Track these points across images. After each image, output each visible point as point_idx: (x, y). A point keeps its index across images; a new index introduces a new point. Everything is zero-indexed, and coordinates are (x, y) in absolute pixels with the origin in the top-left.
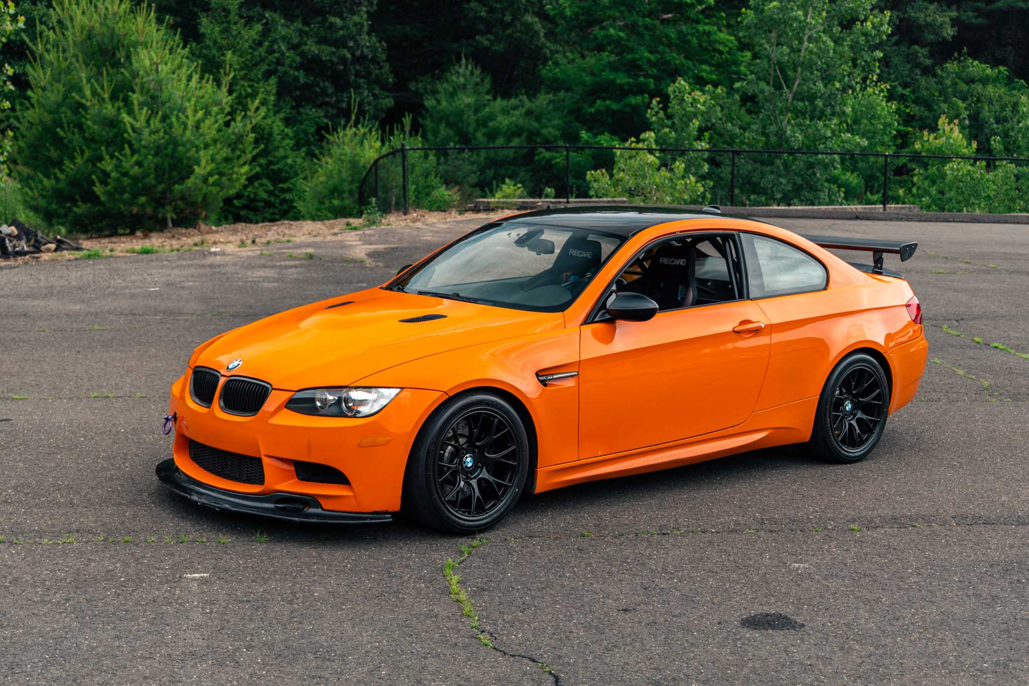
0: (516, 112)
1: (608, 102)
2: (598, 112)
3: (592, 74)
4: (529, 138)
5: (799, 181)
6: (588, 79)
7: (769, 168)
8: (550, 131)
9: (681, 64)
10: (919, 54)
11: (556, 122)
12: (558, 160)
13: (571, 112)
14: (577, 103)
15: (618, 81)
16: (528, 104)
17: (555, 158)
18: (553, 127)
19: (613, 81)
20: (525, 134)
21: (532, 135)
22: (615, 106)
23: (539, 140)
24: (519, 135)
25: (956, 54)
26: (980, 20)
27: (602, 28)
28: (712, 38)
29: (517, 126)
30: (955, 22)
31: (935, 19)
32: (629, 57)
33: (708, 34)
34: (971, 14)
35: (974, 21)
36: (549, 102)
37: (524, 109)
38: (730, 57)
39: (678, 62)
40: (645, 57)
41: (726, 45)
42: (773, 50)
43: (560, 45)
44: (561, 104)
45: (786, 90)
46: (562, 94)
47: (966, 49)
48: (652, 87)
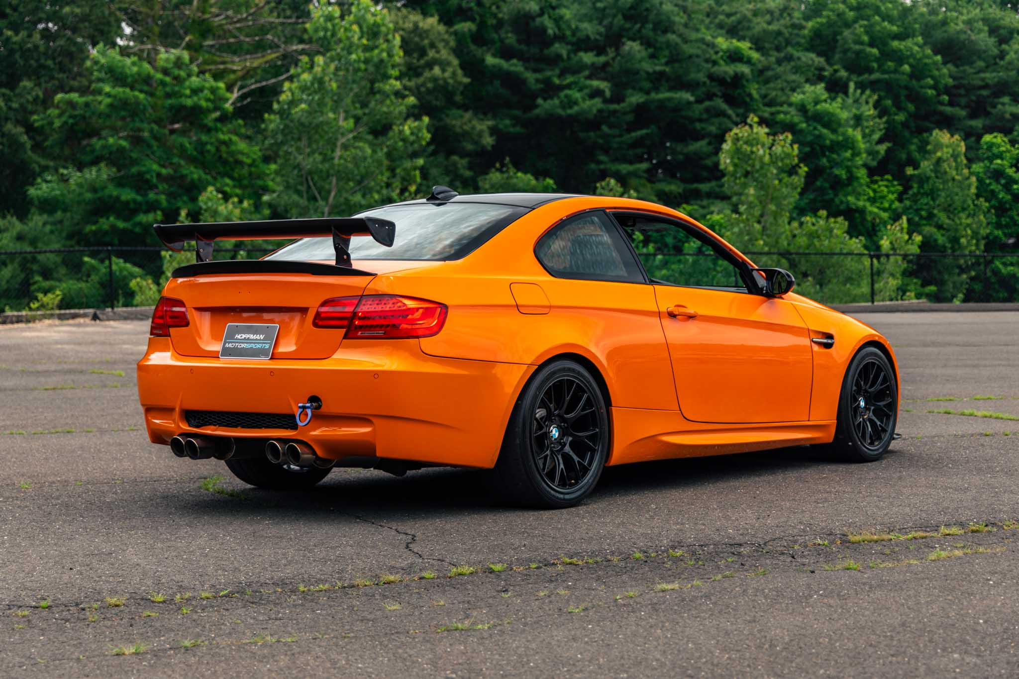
1: (112, 220)
3: (94, 190)
4: (22, 265)
6: (88, 197)
8: (49, 257)
9: (200, 179)
10: (459, 166)
11: (56, 246)
13: (70, 237)
14: (78, 224)
15: (123, 198)
16: (18, 226)
19: (118, 198)
20: (18, 260)
21: (26, 261)
22: (121, 225)
23: (35, 267)
24: (11, 262)
25: (498, 165)
26: (518, 129)
27: (100, 138)
28: (233, 148)
30: (493, 131)
31: (473, 128)
32: (134, 170)
33: (227, 144)
34: (507, 122)
35: (512, 130)
36: (45, 224)
37: (14, 233)
38: (253, 169)
39: (195, 176)
40: (155, 171)
41: (248, 156)
42: (303, 159)
43: (51, 160)
44: (59, 226)
45: (321, 203)
46: (59, 215)
47: (507, 159)
48: (164, 204)
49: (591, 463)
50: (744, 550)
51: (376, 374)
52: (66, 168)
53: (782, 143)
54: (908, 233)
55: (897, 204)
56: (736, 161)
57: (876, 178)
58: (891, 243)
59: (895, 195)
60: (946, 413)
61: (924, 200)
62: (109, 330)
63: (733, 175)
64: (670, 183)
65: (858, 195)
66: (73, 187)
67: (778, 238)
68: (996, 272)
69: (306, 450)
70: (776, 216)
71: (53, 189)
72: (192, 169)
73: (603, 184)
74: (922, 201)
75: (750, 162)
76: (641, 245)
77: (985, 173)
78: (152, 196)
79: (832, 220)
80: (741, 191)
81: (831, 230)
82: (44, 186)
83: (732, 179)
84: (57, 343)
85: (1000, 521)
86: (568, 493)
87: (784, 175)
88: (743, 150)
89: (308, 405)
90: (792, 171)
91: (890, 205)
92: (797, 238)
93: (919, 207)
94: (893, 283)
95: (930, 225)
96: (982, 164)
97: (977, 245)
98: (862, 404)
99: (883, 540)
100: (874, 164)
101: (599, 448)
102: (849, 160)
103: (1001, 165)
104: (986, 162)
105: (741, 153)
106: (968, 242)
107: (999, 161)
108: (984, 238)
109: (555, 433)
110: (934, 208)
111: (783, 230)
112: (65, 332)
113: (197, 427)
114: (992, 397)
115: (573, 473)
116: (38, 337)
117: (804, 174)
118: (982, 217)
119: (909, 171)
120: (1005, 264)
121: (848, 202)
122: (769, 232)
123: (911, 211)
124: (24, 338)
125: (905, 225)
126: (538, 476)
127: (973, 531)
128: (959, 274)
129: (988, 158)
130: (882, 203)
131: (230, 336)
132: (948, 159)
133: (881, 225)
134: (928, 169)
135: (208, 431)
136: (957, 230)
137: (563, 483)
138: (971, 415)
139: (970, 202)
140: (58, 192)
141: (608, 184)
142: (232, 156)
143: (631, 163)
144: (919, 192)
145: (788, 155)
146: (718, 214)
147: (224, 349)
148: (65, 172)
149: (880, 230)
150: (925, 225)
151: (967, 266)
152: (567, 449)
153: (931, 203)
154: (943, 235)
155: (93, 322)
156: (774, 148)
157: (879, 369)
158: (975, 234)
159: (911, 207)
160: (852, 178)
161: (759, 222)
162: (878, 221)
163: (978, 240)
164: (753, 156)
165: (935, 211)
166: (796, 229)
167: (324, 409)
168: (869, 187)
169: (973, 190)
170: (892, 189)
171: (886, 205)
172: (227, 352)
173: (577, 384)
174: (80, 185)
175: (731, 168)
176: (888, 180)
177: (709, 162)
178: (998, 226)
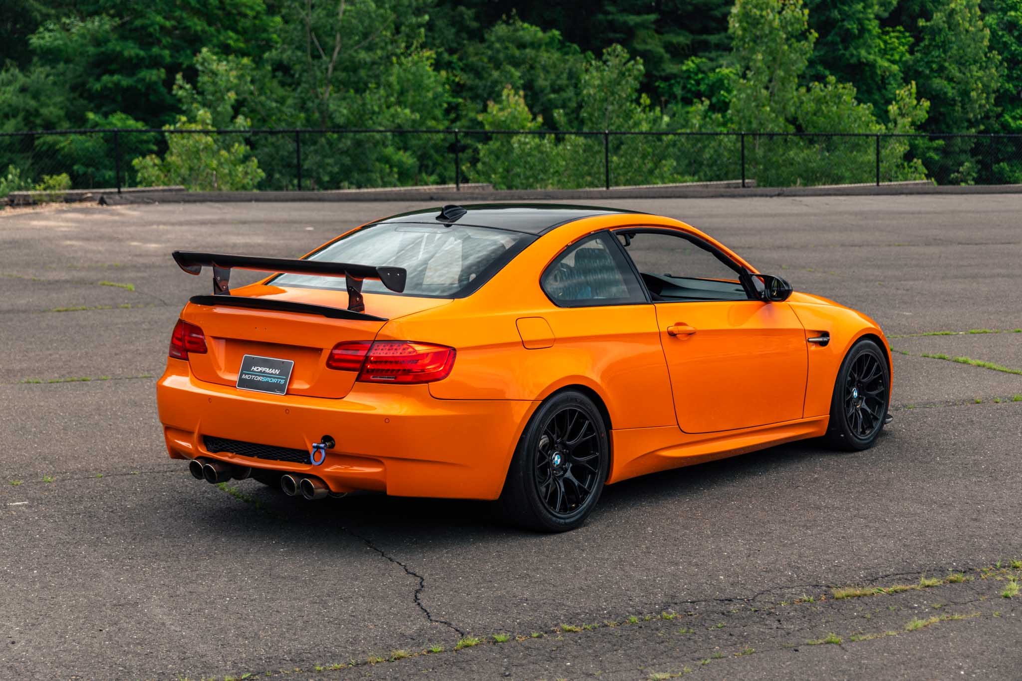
0: (10, 89)
1: (116, 78)
2: (105, 88)
3: (97, 43)
4: (26, 119)
5: (347, 161)
6: (91, 50)
7: (312, 148)
8: (51, 111)
9: (203, 31)
10: (466, 16)
11: (59, 99)
12: (62, 145)
13: (73, 89)
14: (80, 76)
15: (126, 53)
16: (21, 79)
17: (60, 142)
18: (55, 105)
19: (121, 53)
20: (21, 115)
21: (30, 116)
22: (125, 82)
23: (38, 121)
24: (14, 116)
25: (504, 17)
29: (10, 106)
32: (139, 23)
36: (48, 76)
37: (17, 85)
38: (257, 22)
39: (199, 28)
40: (158, 24)
41: (252, 8)
42: (307, 15)
43: (53, 8)
44: (61, 78)
45: (325, 58)
46: (61, 66)
47: (514, 11)
48: (168, 60)
49: (590, 486)
50: (733, 608)
51: (387, 419)
52: (69, 17)
53: (793, 7)
54: (916, 98)
55: (908, 56)
56: (745, 25)
57: (887, 29)
58: (899, 108)
59: (906, 47)
60: (940, 358)
61: (935, 53)
62: (117, 218)
63: (742, 39)
64: (678, 34)
65: (869, 48)
66: (75, 38)
67: (785, 104)
68: (1005, 126)
69: (319, 485)
70: (783, 81)
71: (56, 39)
72: (196, 20)
73: (609, 49)
74: (933, 53)
75: (760, 26)
76: (648, 109)
77: (998, 24)
78: (155, 50)
79: (841, 86)
80: (749, 56)
81: (839, 97)
82: (47, 35)
83: (741, 43)
84: (66, 237)
85: (978, 565)
86: (568, 518)
87: (793, 40)
88: (752, 14)
89: (322, 445)
90: (803, 36)
91: (901, 57)
92: (805, 105)
93: (930, 59)
94: (901, 149)
95: (941, 77)
96: (995, 16)
97: (987, 98)
98: (855, 394)
99: (865, 595)
100: (886, 15)
101: (599, 472)
102: (860, 12)
103: (1016, 17)
104: (999, 13)
105: (751, 17)
106: (978, 95)
107: (1013, 13)
108: (994, 92)
109: (557, 459)
110: (945, 60)
111: (790, 96)
112: (72, 220)
113: (215, 452)
114: (988, 330)
115: (574, 495)
116: (46, 228)
117: (814, 40)
118: (993, 70)
119: (921, 23)
120: (1014, 118)
121: (859, 55)
122: (776, 98)
123: (921, 63)
124: (33, 229)
125: (914, 90)
126: (540, 505)
127: (952, 582)
128: (968, 128)
129: (1002, 9)
130: (892, 55)
131: (247, 367)
132: (961, 11)
133: (891, 78)
134: (940, 21)
135: (227, 457)
136: (967, 83)
137: (565, 509)
138: (964, 362)
139: (982, 55)
140: (61, 42)
141: (614, 50)
142: (235, 9)
143: (639, 13)
144: (930, 44)
145: (798, 20)
146: (727, 68)
147: (241, 379)
148: (68, 21)
149: (889, 84)
150: (936, 77)
151: (976, 119)
152: (569, 474)
153: (943, 55)
154: (953, 88)
155: (100, 206)
156: (784, 12)
157: (873, 360)
158: (986, 86)
159: (922, 59)
160: (863, 30)
161: (767, 88)
162: (887, 74)
163: (988, 94)
164: (762, 21)
165: (947, 64)
166: (804, 95)
167: (338, 448)
168: (879, 38)
169: (986, 43)
170: (903, 40)
171: (897, 57)
172: (243, 383)
173: (580, 413)
174: (83, 36)
175: (740, 32)
176: (900, 32)
177: (717, 13)
178: (1009, 78)
